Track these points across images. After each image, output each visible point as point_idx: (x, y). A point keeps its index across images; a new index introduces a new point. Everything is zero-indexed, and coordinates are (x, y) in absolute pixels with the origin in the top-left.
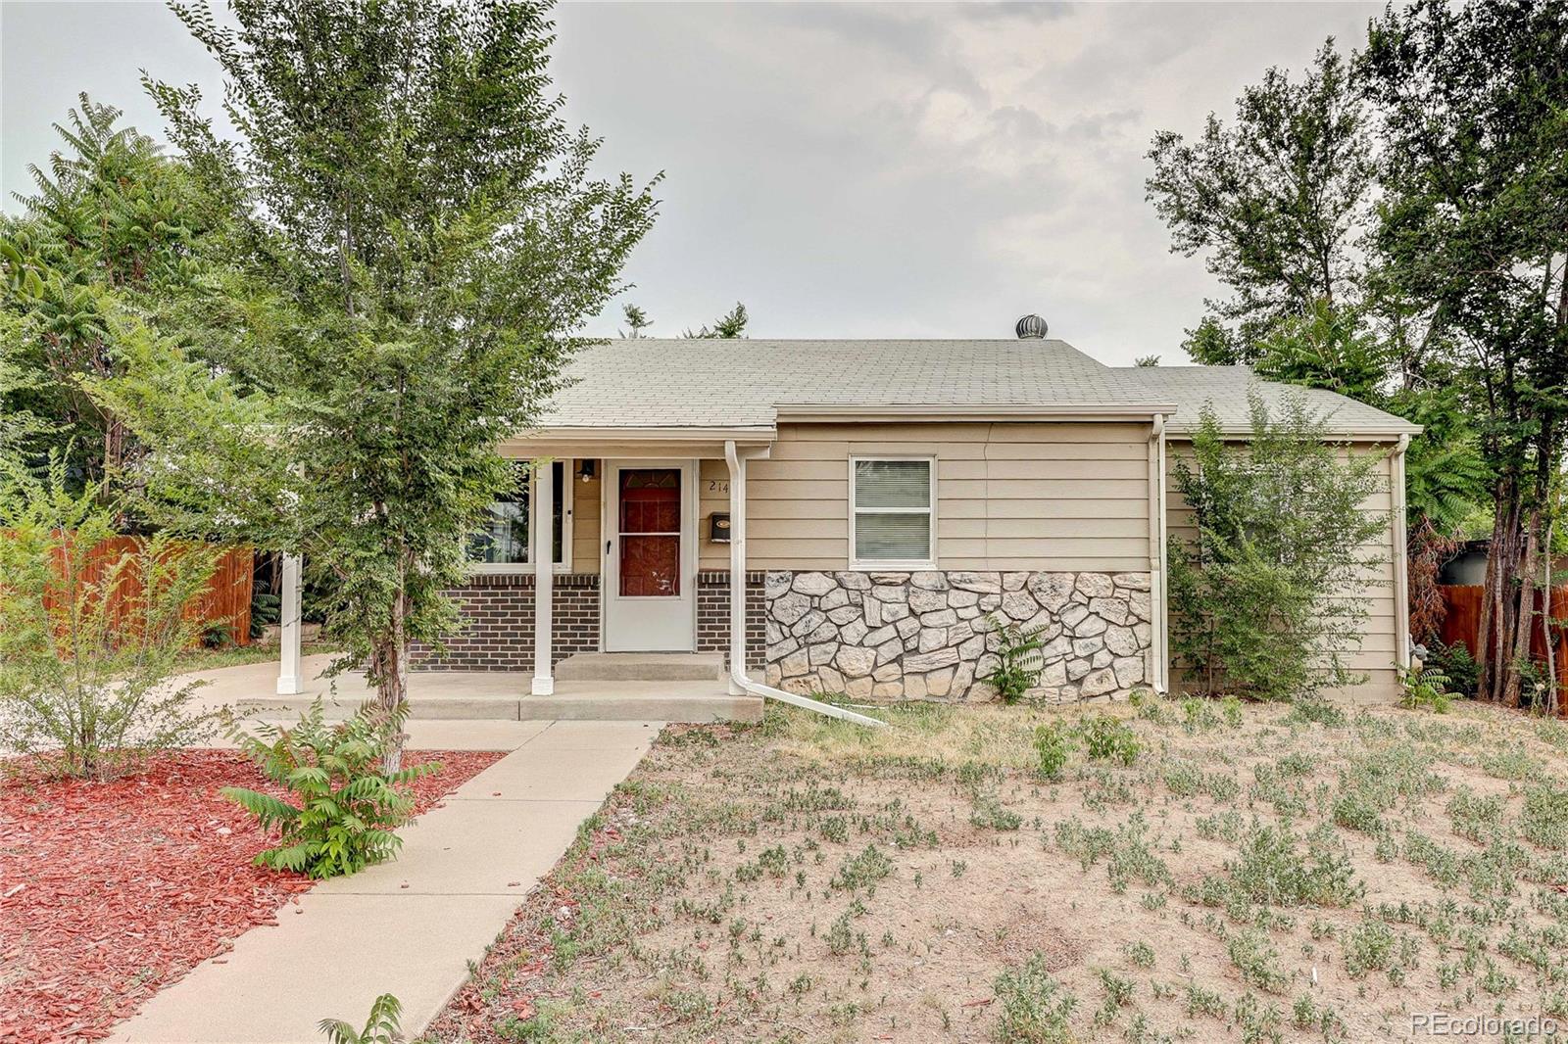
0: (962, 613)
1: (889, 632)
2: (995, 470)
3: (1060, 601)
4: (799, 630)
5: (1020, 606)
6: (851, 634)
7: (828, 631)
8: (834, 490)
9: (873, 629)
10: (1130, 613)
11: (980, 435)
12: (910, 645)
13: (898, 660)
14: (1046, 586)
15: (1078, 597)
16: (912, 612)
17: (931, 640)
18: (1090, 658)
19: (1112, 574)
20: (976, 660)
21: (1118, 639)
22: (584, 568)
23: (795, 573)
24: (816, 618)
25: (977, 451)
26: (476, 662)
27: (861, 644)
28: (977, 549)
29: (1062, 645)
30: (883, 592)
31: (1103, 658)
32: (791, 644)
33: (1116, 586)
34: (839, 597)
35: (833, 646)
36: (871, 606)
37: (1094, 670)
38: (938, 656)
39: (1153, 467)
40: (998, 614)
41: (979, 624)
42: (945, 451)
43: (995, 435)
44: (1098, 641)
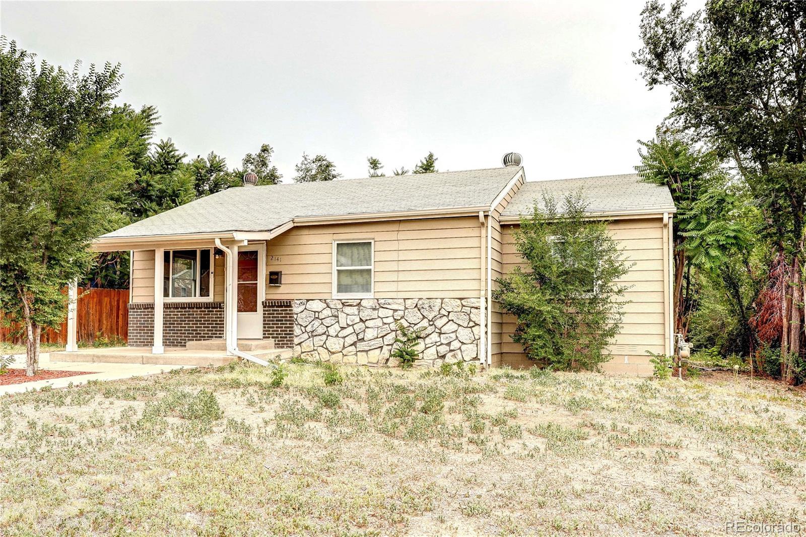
0: (385, 320)
1: (350, 330)
2: (403, 245)
3: (433, 314)
4: (309, 329)
5: (413, 317)
6: (332, 331)
7: (321, 330)
8: (324, 259)
9: (343, 328)
10: (470, 320)
11: (395, 227)
12: (360, 337)
13: (354, 344)
14: (426, 306)
15: (443, 312)
16: (361, 320)
17: (370, 334)
18: (449, 344)
19: (461, 299)
20: (392, 345)
21: (464, 334)
22: (218, 300)
23: (308, 300)
24: (317, 323)
25: (394, 236)
26: (174, 342)
27: (337, 336)
28: (393, 287)
29: (434, 337)
30: (348, 310)
31: (455, 345)
32: (306, 336)
33: (463, 306)
34: (327, 312)
35: (324, 337)
36: (342, 316)
37: (451, 351)
38: (373, 342)
39: (483, 240)
40: (403, 321)
41: (393, 327)
42: (378, 236)
43: (403, 226)
44: (453, 336)
